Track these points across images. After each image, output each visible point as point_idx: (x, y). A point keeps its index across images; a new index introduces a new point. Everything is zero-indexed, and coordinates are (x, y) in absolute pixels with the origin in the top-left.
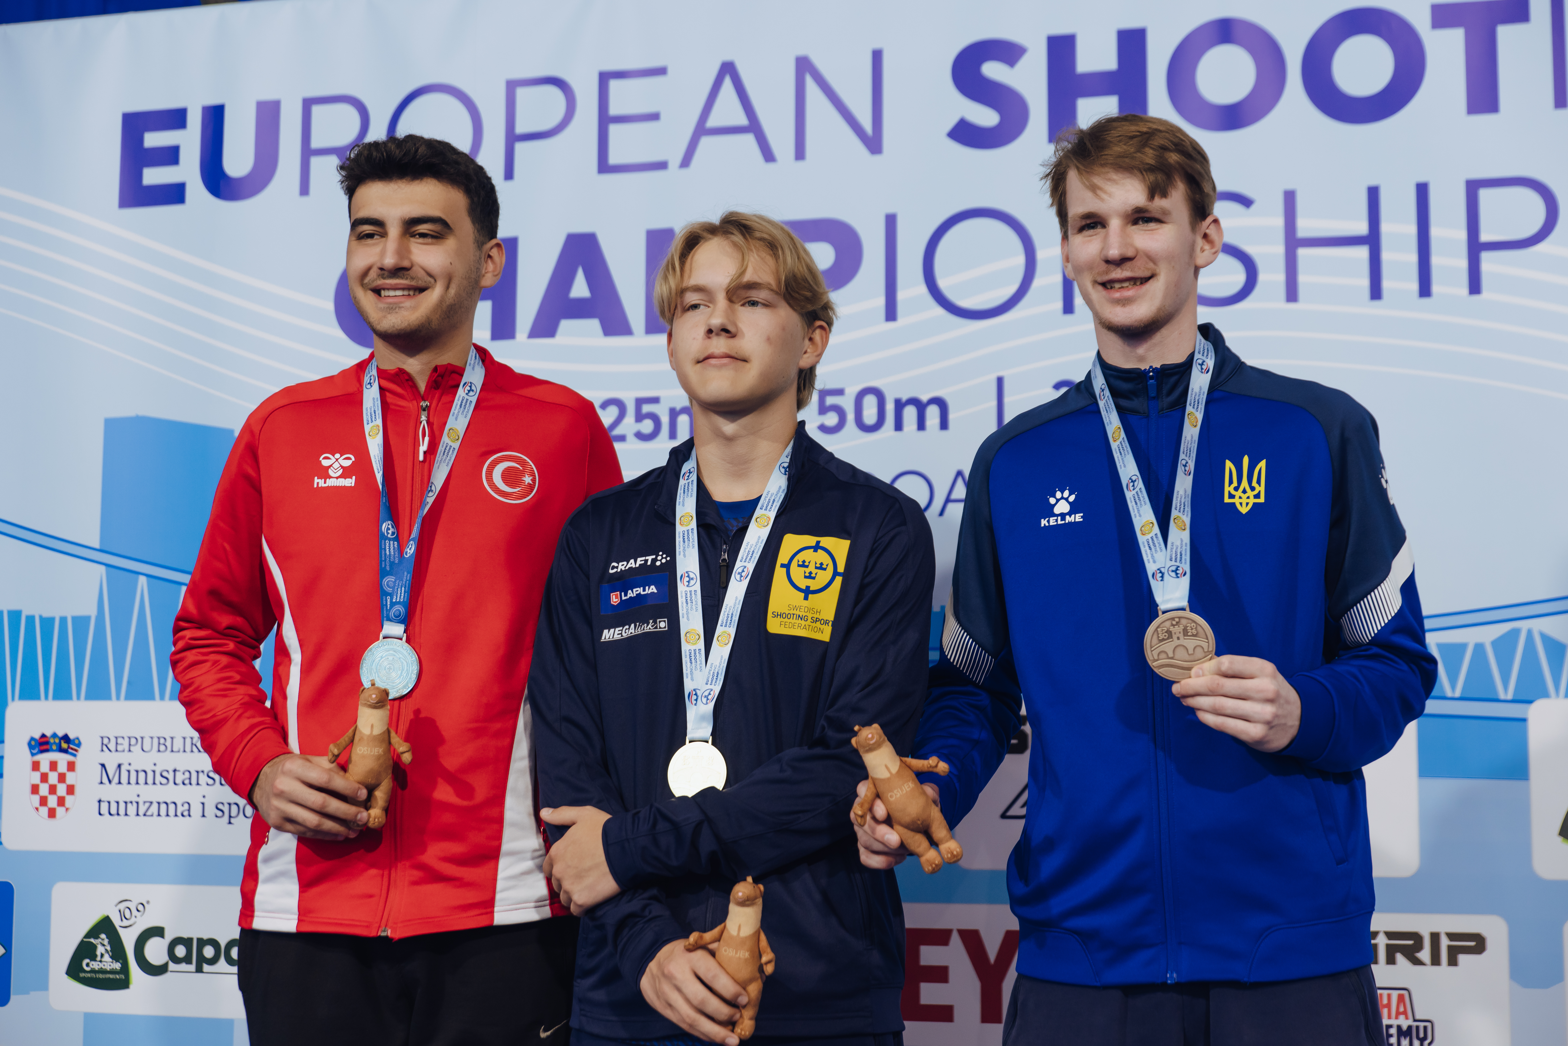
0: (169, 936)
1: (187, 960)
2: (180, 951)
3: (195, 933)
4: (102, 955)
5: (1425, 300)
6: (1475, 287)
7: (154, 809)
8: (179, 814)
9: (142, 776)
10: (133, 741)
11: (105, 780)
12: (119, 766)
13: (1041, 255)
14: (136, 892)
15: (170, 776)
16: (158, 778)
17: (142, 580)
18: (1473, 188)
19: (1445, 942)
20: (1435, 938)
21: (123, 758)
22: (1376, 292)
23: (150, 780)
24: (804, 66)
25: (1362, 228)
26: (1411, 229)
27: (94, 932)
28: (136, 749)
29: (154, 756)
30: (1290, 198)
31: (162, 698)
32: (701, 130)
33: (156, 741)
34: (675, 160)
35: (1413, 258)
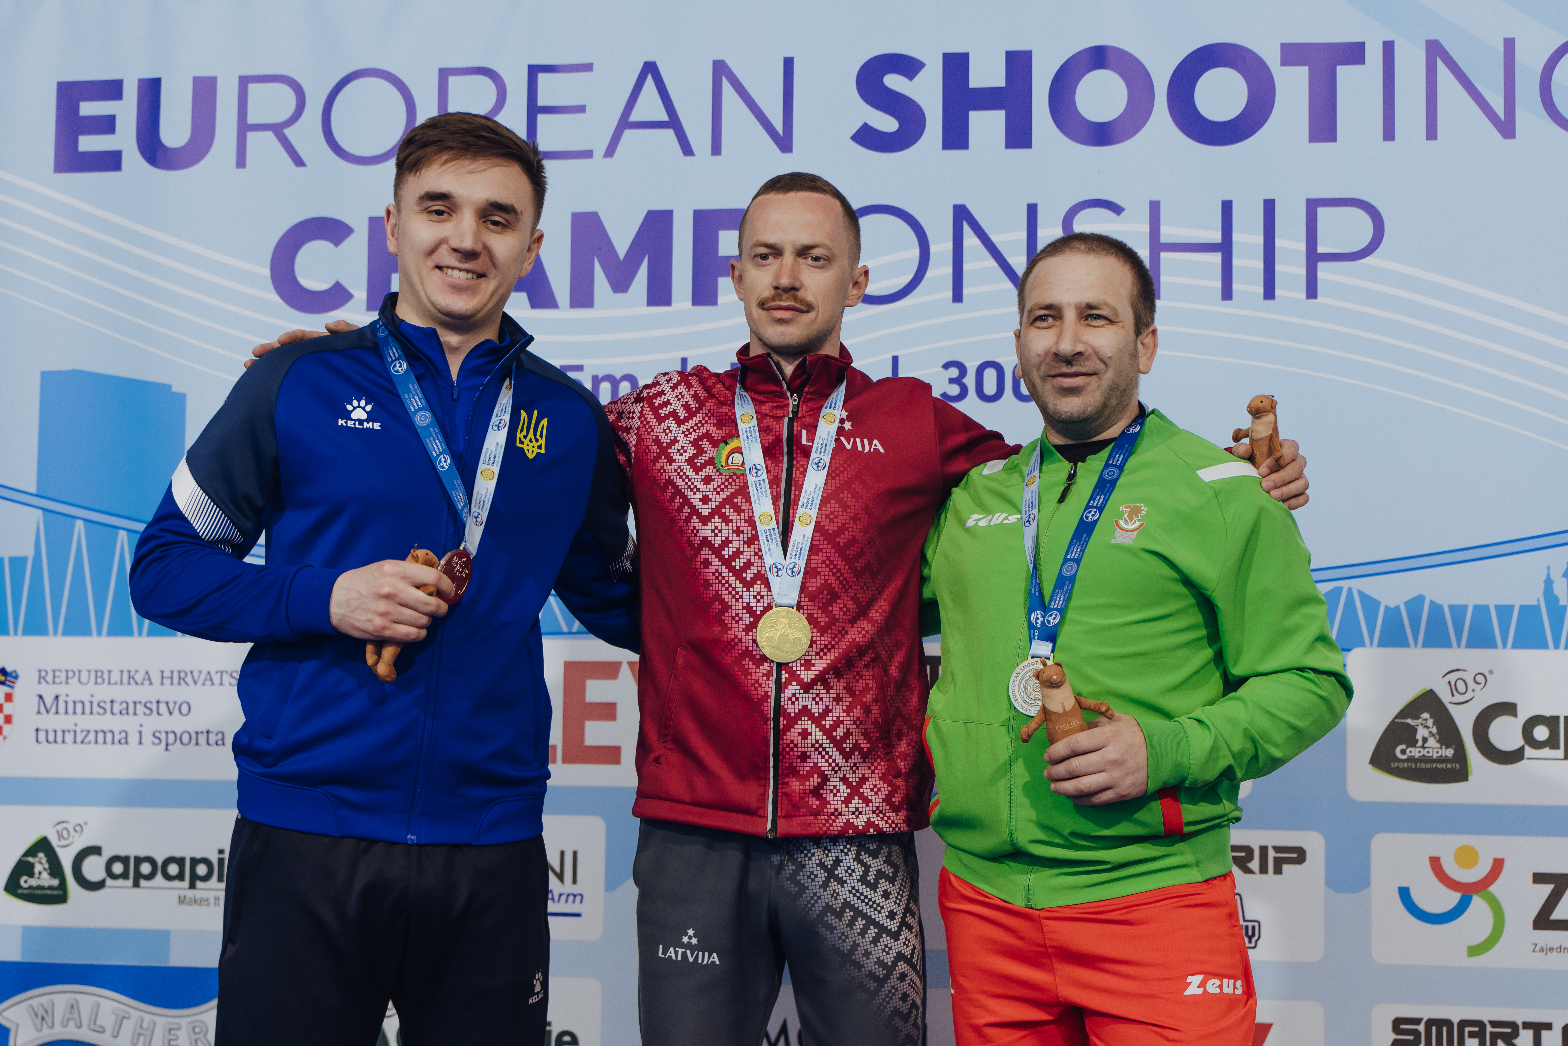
0: (107, 854)
1: (125, 875)
2: (118, 868)
3: (132, 851)
4: (40, 873)
5: (1269, 302)
6: (1312, 292)
7: (92, 736)
8: (116, 741)
9: (79, 707)
10: (70, 674)
11: (43, 710)
12: (57, 697)
13: (933, 249)
14: (73, 814)
15: (108, 707)
16: (96, 709)
17: (79, 524)
18: (1313, 205)
19: (1271, 854)
20: (1264, 850)
21: (61, 690)
22: (1227, 293)
23: (87, 710)
24: (720, 69)
25: (1216, 237)
26: (1259, 240)
27: (32, 851)
28: (74, 681)
29: (91, 688)
30: (1155, 208)
31: (99, 633)
32: (625, 123)
33: (93, 674)
34: (600, 149)
35: (1259, 265)
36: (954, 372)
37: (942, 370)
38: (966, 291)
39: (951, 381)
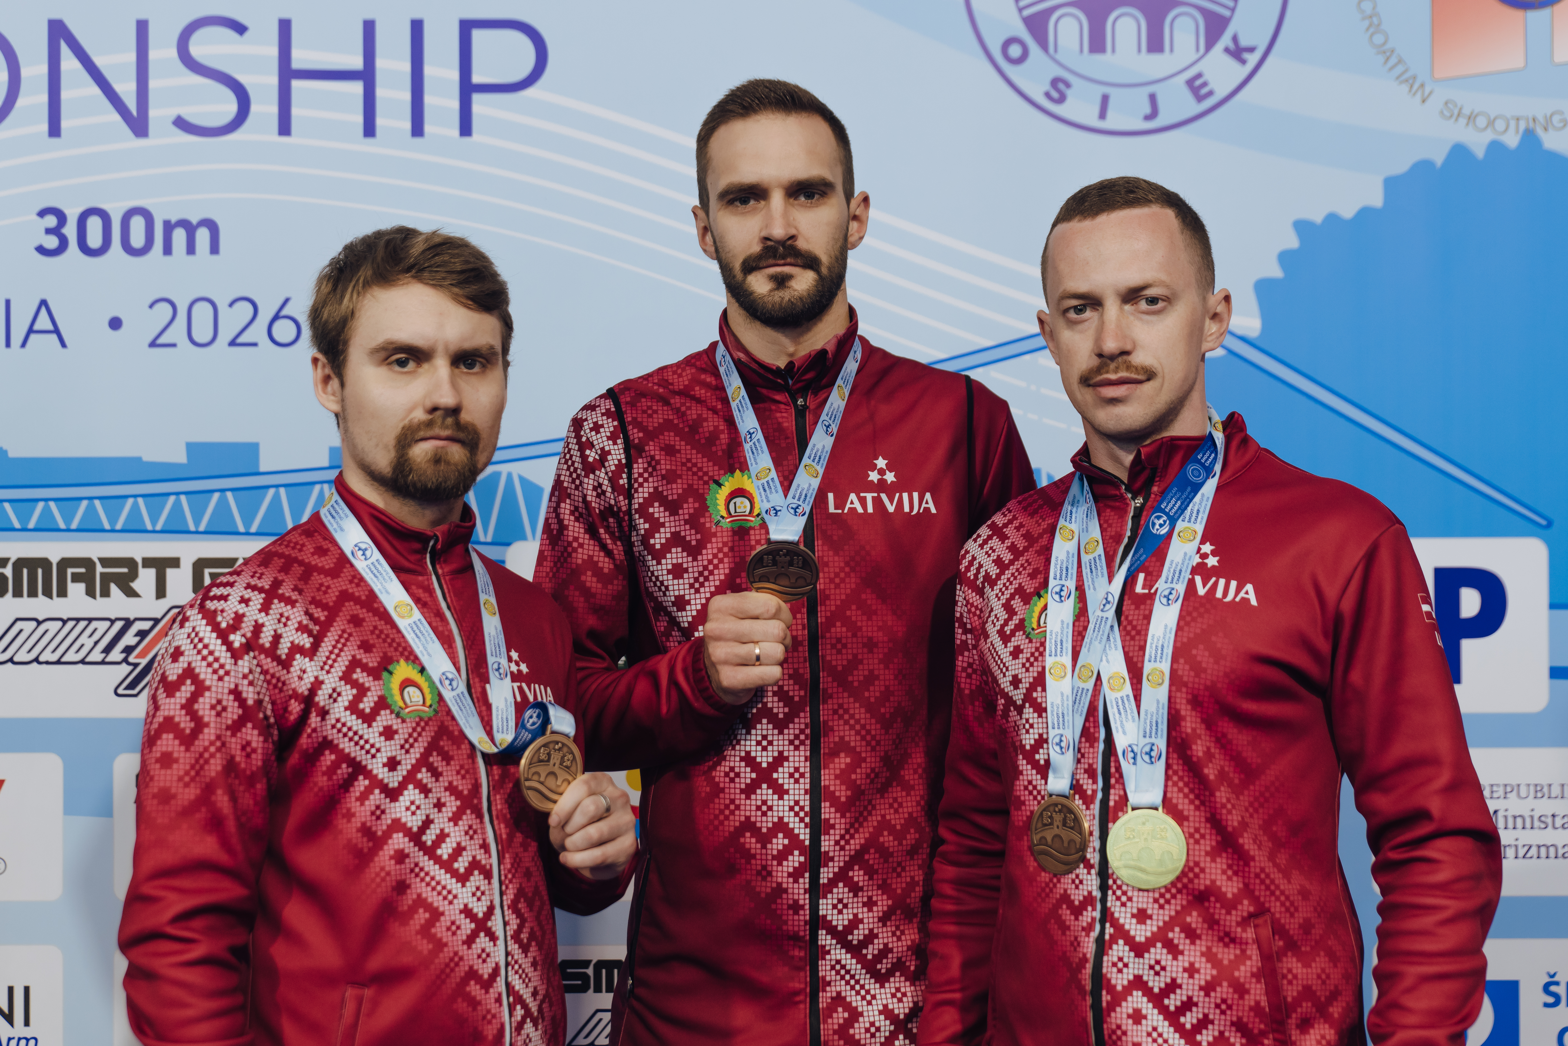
5: (418, 140)
6: (466, 129)
13: (25, 72)
18: (467, 27)
22: (369, 130)
25: (356, 62)
26: (406, 67)
30: (285, 27)
35: (406, 96)
36: (51, 221)
37: (38, 218)
38: (65, 124)
39: (48, 231)
